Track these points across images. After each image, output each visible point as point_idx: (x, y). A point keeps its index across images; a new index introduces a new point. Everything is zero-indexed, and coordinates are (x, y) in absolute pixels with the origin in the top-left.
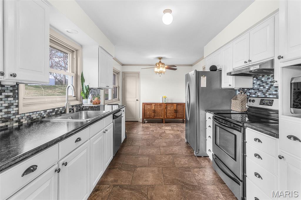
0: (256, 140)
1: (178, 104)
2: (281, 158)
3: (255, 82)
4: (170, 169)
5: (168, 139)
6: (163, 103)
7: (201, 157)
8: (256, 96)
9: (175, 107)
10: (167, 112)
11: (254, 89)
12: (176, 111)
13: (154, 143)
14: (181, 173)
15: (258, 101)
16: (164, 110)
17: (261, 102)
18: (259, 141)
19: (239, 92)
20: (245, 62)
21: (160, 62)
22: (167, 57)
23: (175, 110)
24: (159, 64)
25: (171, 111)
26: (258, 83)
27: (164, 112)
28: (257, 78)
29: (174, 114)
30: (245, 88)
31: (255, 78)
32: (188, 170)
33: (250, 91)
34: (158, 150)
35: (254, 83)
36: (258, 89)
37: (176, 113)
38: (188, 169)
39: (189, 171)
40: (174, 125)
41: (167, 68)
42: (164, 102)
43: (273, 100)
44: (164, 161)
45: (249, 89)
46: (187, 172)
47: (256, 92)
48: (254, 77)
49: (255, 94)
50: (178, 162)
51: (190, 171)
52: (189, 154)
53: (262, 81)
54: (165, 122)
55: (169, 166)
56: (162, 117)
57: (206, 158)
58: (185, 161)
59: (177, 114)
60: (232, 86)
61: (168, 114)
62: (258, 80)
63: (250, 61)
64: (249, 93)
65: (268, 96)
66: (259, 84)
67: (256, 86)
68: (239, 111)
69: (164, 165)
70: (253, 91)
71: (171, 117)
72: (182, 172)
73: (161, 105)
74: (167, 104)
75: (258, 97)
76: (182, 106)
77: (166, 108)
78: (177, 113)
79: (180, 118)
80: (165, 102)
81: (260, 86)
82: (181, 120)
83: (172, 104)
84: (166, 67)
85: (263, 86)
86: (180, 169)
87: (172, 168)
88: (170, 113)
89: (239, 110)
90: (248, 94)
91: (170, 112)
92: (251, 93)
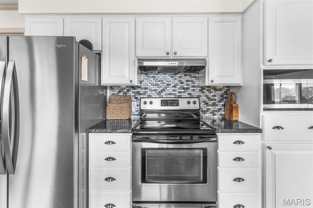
3: (143, 79)
17: (162, 104)
35: (142, 81)
43: (178, 100)
48: (142, 73)
62: (148, 78)
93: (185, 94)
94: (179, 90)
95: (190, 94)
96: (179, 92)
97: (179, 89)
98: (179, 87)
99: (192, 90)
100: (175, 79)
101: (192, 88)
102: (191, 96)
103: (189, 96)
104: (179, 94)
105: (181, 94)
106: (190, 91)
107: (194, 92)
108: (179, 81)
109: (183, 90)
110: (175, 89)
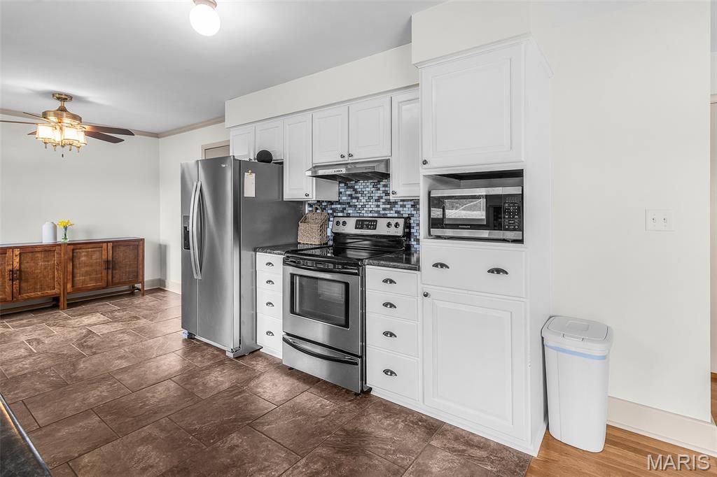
0: (385, 281)
1: (116, 244)
2: (426, 295)
3: (342, 190)
4: (192, 410)
5: (119, 346)
6: (56, 245)
7: (244, 355)
8: (345, 215)
9: (107, 254)
10: (75, 270)
11: (340, 203)
12: (110, 265)
13: (79, 374)
14: (226, 406)
15: (351, 223)
16: (66, 267)
17: (356, 225)
18: (392, 281)
19: (310, 209)
20: (342, 156)
21: (63, 109)
22: (90, 99)
23: (108, 261)
24: (56, 114)
25: (91, 266)
26: (348, 193)
27: (65, 271)
28: (346, 184)
29: (104, 272)
30: (323, 201)
31: (342, 185)
32: (236, 391)
33: (333, 206)
34: (111, 384)
35: (340, 193)
36: (349, 203)
37: (110, 271)
38: (236, 389)
39: (240, 393)
40: (110, 305)
41: (88, 134)
42: (60, 239)
43: (376, 221)
44: (159, 402)
45: (331, 203)
46: (239, 396)
47: (344, 209)
48: (340, 182)
49: (342, 212)
50: (201, 388)
51: (243, 391)
52: (212, 362)
53: (355, 190)
54: (68, 304)
55: (182, 406)
56: (56, 291)
57: (255, 353)
58: (214, 378)
59: (114, 272)
60: (310, 197)
61: (79, 278)
62: (348, 187)
63: (350, 155)
64: (331, 209)
65: (365, 215)
66: (350, 195)
67: (344, 198)
68: (317, 243)
69: (168, 410)
70: (339, 206)
71: (91, 284)
72: (227, 401)
73: (49, 250)
74: (75, 247)
75: (348, 216)
76: (131, 247)
77: (73, 259)
78: (114, 268)
79: (124, 283)
80: (67, 241)
81: (352, 198)
82: (126, 287)
83: (96, 245)
84: (88, 128)
85: (357, 198)
86: (216, 398)
87: (196, 406)
88: (87, 273)
89: (316, 241)
90: (330, 212)
91: (88, 269)
92: (334, 210)
93: (391, 212)
94: (384, 206)
95: (397, 212)
96: (384, 209)
97: (384, 203)
98: (384, 201)
99: (402, 206)
100: (379, 189)
101: (402, 203)
102: (400, 216)
103: (396, 215)
104: (383, 212)
105: (386, 212)
106: (398, 208)
107: (404, 209)
108: (384, 192)
109: (389, 206)
110: (379, 203)
